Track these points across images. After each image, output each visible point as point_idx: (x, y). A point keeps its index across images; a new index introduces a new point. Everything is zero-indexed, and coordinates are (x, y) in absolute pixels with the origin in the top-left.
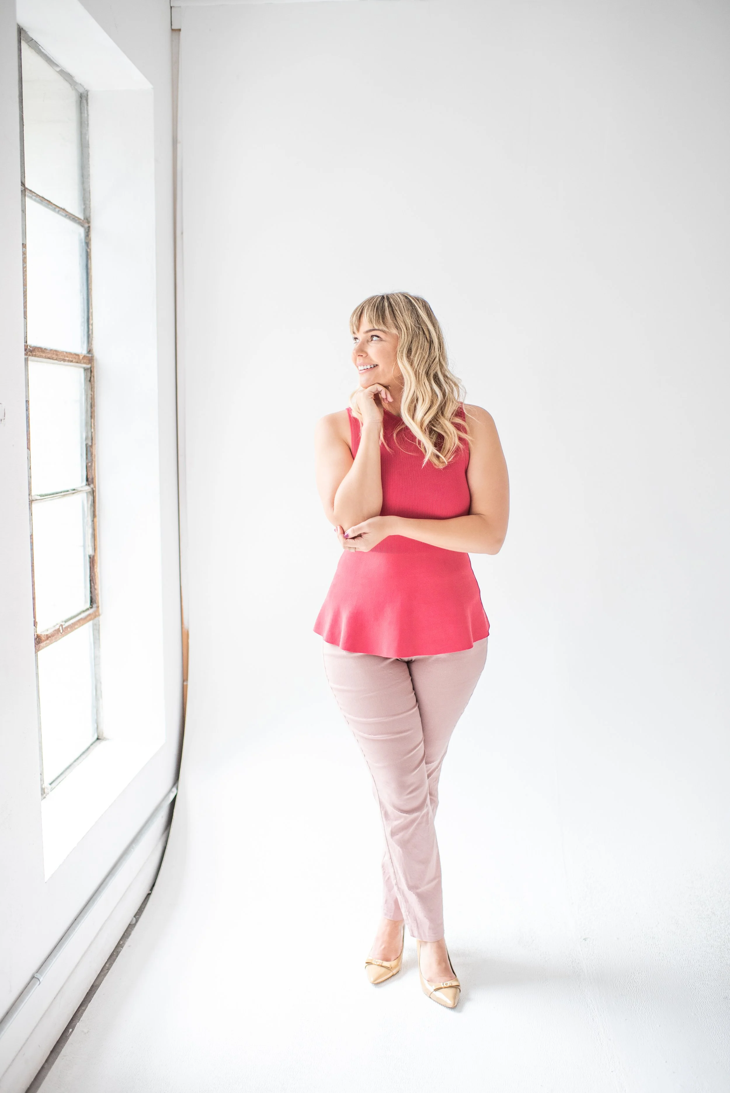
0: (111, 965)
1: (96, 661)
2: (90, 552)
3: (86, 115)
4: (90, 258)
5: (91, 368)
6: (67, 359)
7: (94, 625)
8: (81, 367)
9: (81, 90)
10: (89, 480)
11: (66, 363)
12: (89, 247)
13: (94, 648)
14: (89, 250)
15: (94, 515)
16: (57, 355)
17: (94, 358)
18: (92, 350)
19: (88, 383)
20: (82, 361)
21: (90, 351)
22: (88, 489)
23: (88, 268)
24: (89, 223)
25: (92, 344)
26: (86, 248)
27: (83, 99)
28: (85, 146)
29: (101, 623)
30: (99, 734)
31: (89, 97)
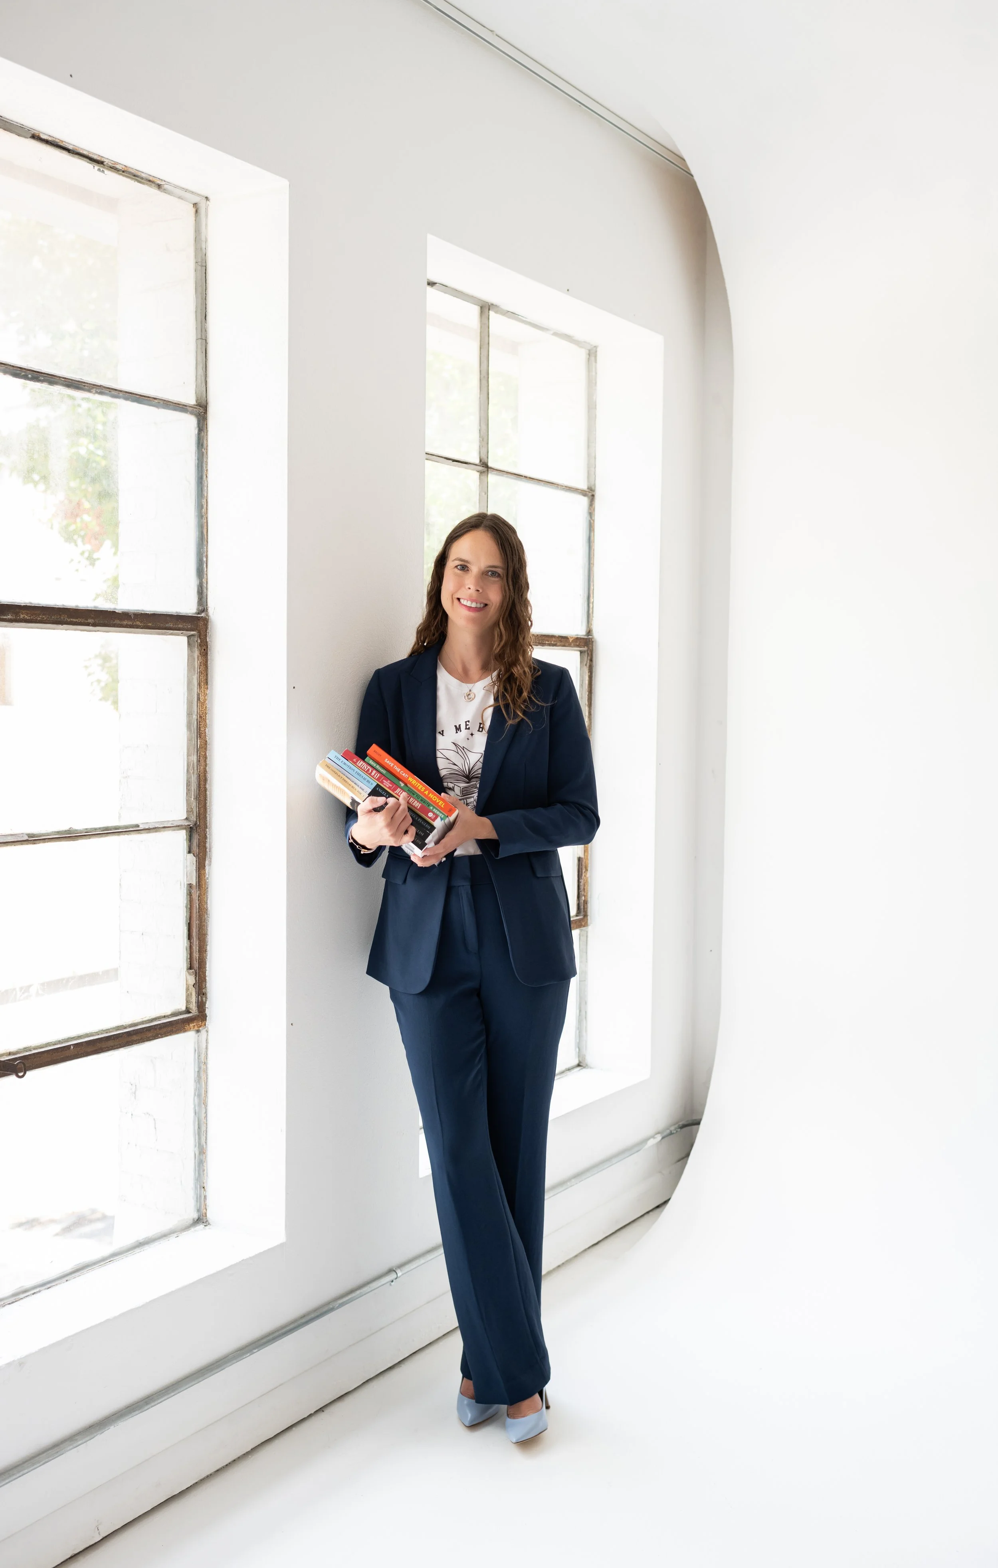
2: (580, 854)
3: (594, 374)
5: (590, 650)
9: (589, 347)
12: (593, 518)
14: (592, 522)
17: (597, 639)
18: (592, 631)
19: (585, 668)
20: (570, 644)
21: (589, 632)
23: (590, 541)
24: (594, 491)
25: (591, 624)
26: (589, 519)
27: (592, 354)
28: (592, 406)
29: (589, 934)
30: (581, 1060)
31: (598, 353)
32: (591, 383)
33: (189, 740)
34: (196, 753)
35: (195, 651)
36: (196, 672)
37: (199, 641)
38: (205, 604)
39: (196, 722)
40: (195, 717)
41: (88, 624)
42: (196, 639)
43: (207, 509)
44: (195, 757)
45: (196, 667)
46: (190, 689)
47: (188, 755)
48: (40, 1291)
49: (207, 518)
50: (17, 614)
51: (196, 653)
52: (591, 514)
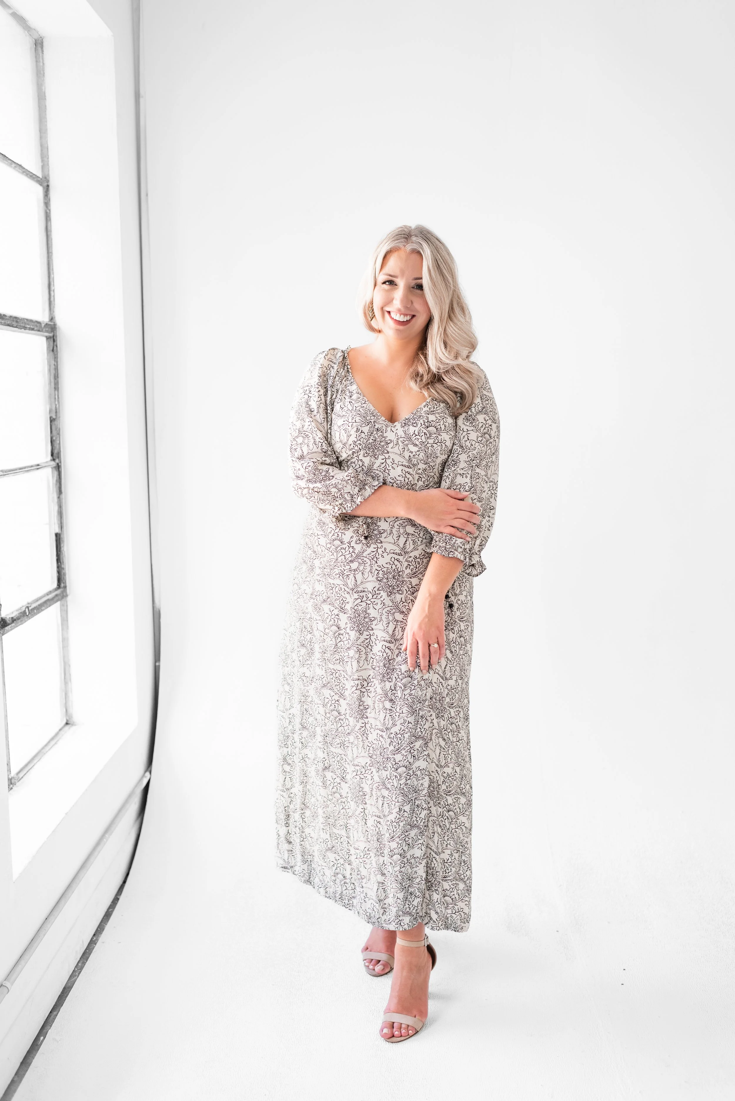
0: (84, 964)
1: (65, 642)
2: (57, 530)
3: (41, 64)
4: (50, 220)
5: (53, 336)
6: (28, 326)
7: (62, 605)
8: (43, 336)
9: (36, 36)
10: (55, 455)
11: (27, 331)
12: (49, 208)
13: (62, 630)
14: (48, 211)
15: (60, 492)
16: (17, 322)
17: (57, 326)
18: (55, 318)
19: (51, 353)
20: (44, 330)
21: (52, 319)
22: (53, 464)
23: (47, 231)
24: (48, 181)
25: (54, 312)
26: (45, 208)
27: (38, 44)
28: (41, 97)
29: (68, 603)
30: (68, 719)
31: (45, 44)
52: (47, 204)
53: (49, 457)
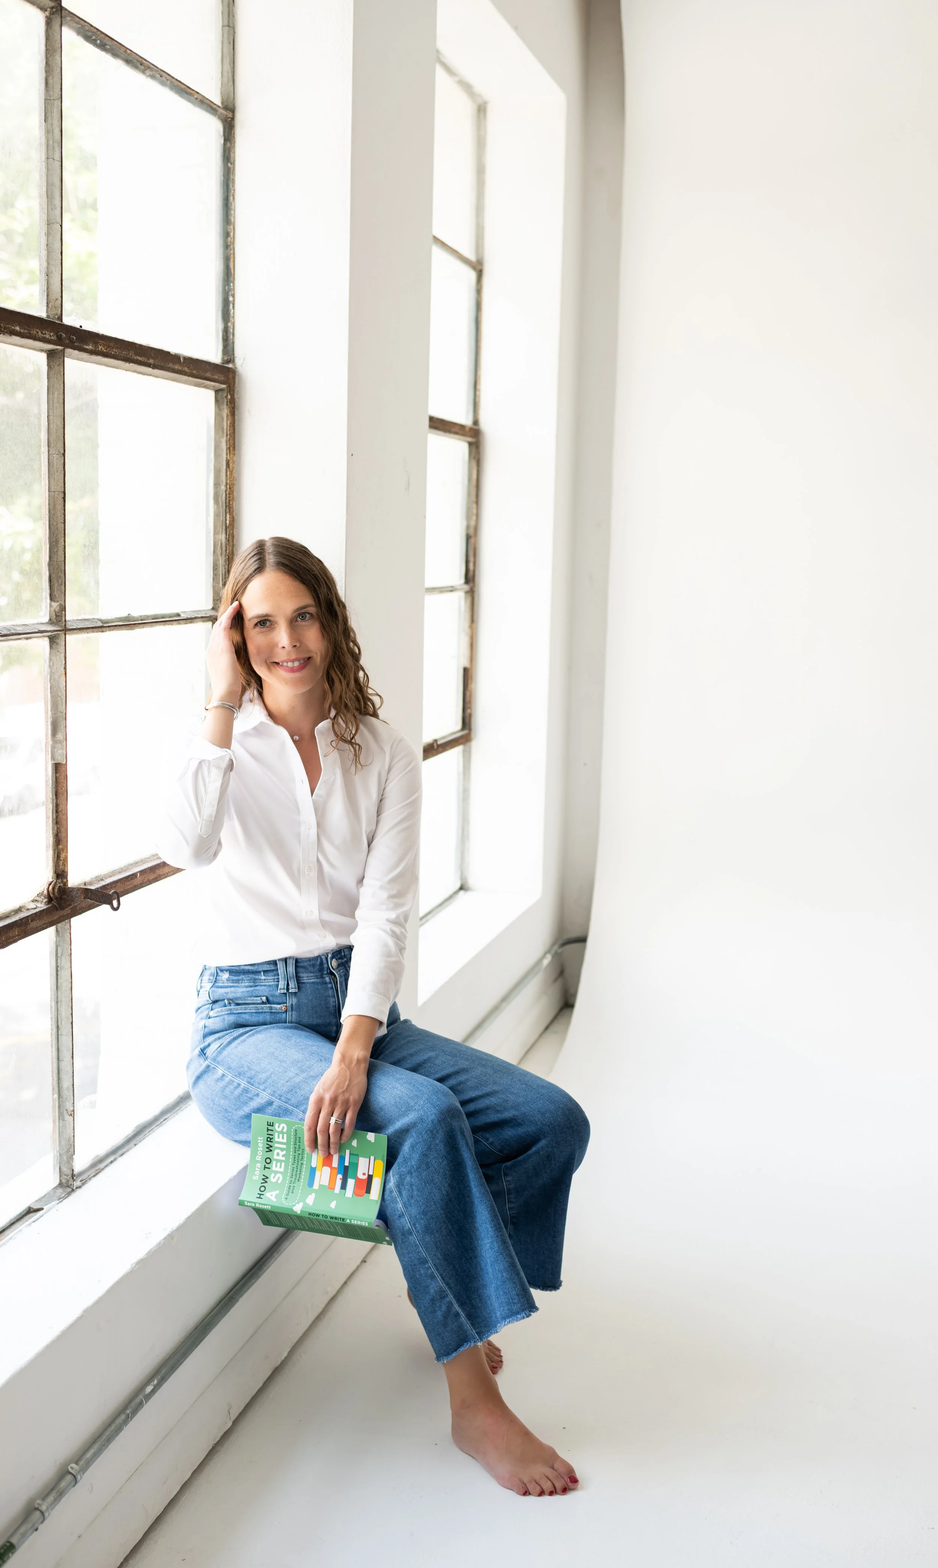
1: (465, 794)
2: (466, 665)
3: (482, 132)
5: (476, 442)
6: (452, 430)
7: (464, 751)
8: (465, 441)
9: (479, 101)
10: (470, 577)
11: (450, 435)
12: (480, 296)
14: (480, 300)
15: (472, 619)
17: (480, 431)
18: (479, 421)
19: (473, 462)
20: (467, 434)
22: (467, 587)
23: (478, 322)
24: (481, 265)
25: (478, 414)
26: (477, 296)
27: (481, 110)
28: (480, 171)
29: (472, 750)
30: (462, 883)
31: (489, 110)
32: (480, 143)
33: (216, 515)
34: (224, 532)
35: (223, 409)
36: (225, 434)
37: (229, 397)
38: (231, 353)
39: (224, 495)
40: (223, 488)
41: (149, 365)
42: (225, 395)
43: (234, 238)
44: (224, 535)
45: (225, 428)
46: (217, 455)
47: (216, 533)
48: (115, 1159)
49: (234, 248)
50: (96, 344)
51: (226, 411)
52: (479, 291)
53: (463, 580)
